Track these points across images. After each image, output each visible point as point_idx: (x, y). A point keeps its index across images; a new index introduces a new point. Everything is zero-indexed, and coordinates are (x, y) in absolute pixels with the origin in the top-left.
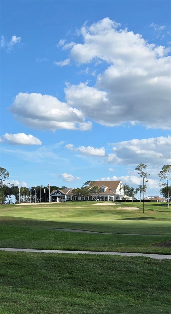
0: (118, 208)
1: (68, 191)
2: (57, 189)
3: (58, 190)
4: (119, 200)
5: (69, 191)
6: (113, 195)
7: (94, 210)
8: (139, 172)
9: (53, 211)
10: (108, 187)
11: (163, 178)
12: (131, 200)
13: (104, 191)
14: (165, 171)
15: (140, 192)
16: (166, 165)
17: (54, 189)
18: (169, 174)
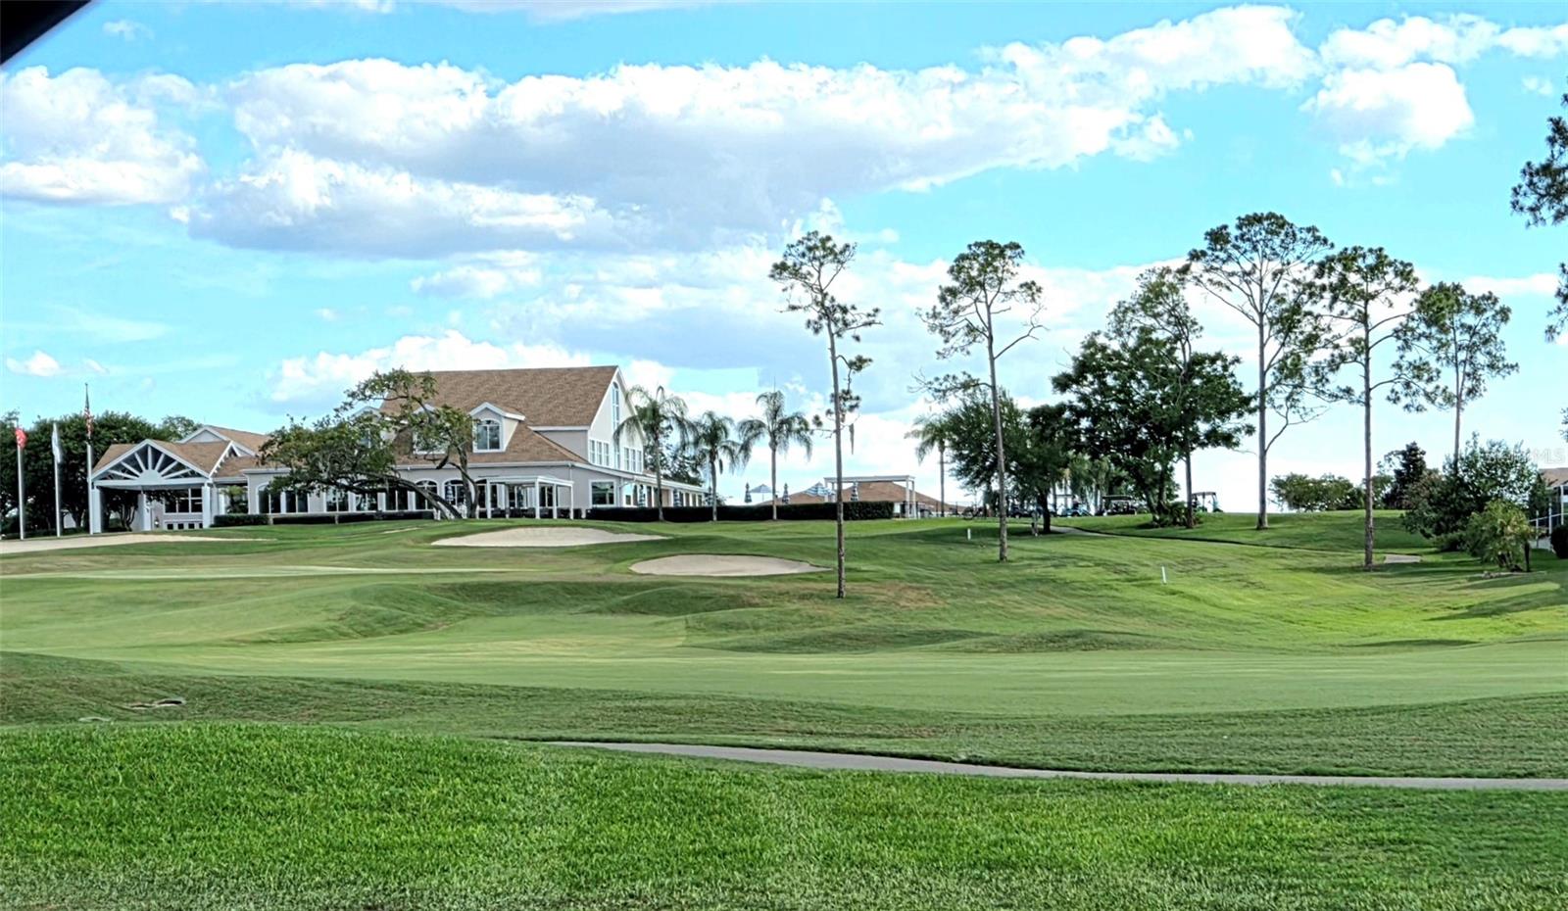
0: (634, 568)
1: (226, 452)
2: (137, 439)
3: (148, 441)
4: (608, 506)
5: (232, 452)
7: (463, 587)
8: (800, 294)
9: (150, 597)
10: (522, 418)
11: (959, 340)
12: (704, 509)
13: (495, 445)
14: (971, 285)
15: (774, 445)
16: (978, 245)
17: (120, 440)
18: (1005, 306)
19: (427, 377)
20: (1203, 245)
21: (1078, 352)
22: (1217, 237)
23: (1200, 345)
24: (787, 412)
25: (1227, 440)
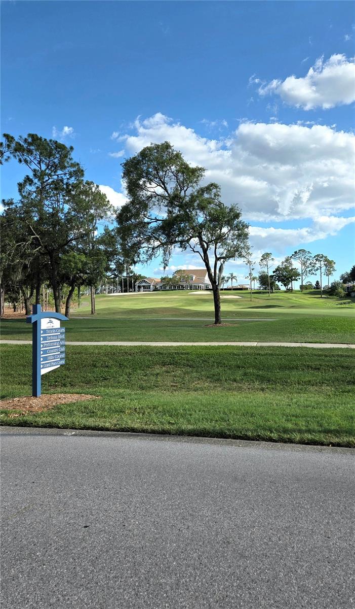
1: (154, 281)
2: (142, 279)
3: (144, 279)
4: (208, 288)
6: (203, 283)
10: (195, 276)
11: (263, 266)
13: (193, 280)
14: (265, 258)
15: (232, 280)
16: (266, 253)
18: (269, 261)
19: (184, 270)
20: (294, 254)
21: (276, 267)
22: (296, 252)
23: (293, 267)
24: (234, 276)
25: (297, 280)
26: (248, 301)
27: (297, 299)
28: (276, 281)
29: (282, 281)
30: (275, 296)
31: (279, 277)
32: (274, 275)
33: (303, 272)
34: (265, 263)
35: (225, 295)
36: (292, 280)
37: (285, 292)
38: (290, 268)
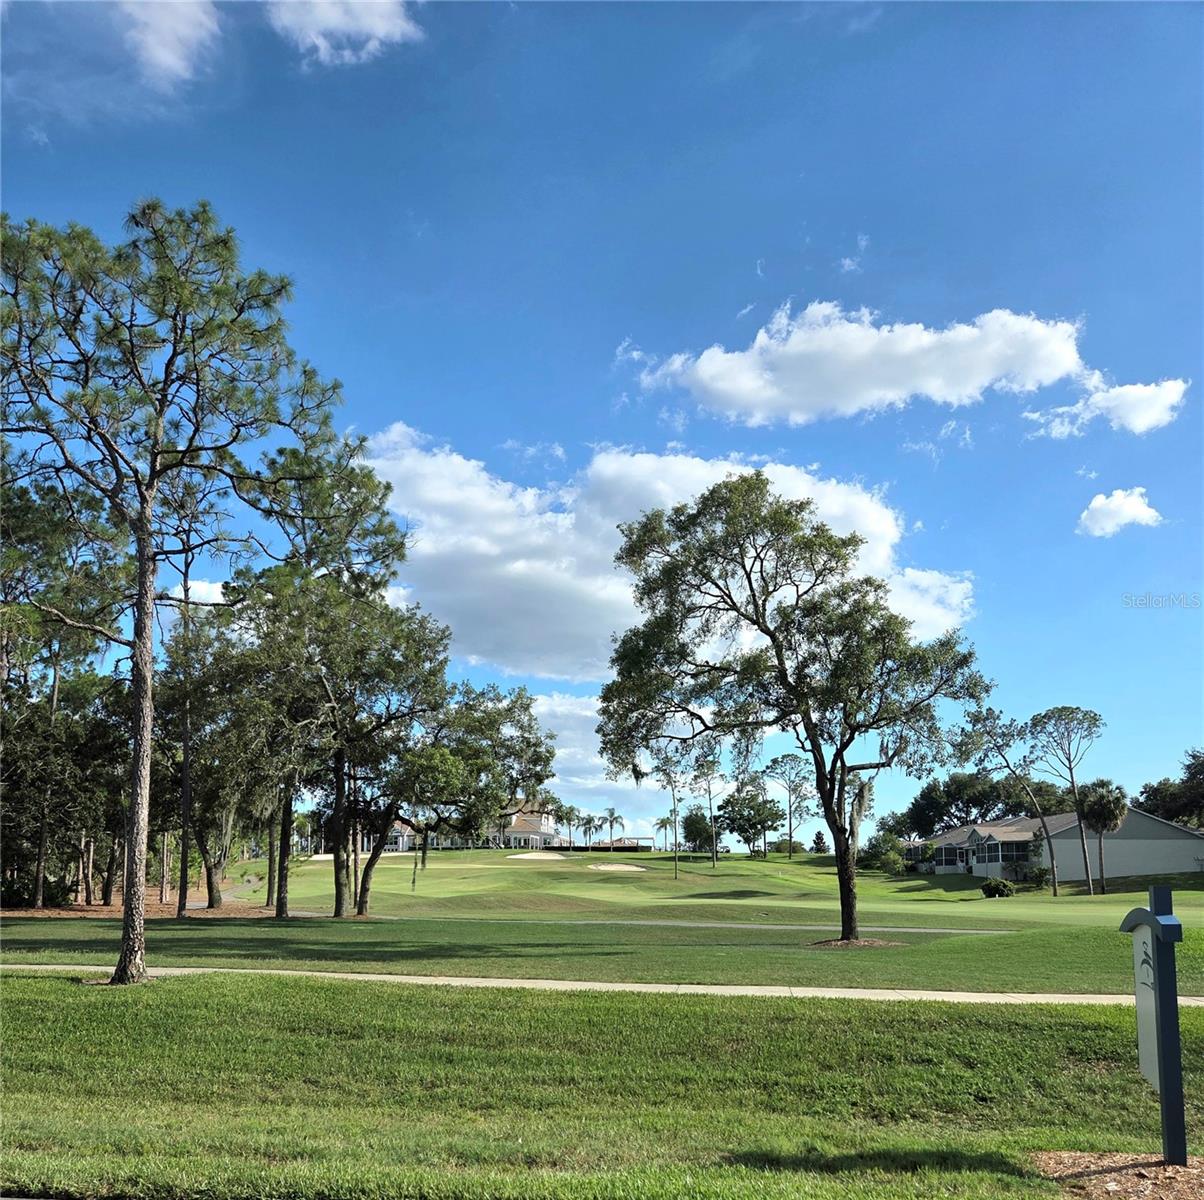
0: (582, 868)
6: (536, 833)
14: (704, 774)
15: (611, 826)
21: (727, 797)
22: (775, 761)
23: (769, 797)
25: (777, 829)
26: (670, 879)
27: (787, 877)
28: (724, 829)
29: (741, 830)
30: (728, 867)
31: (733, 821)
32: (720, 817)
33: (793, 809)
34: (704, 785)
35: (603, 863)
36: (765, 829)
37: (748, 858)
38: (760, 799)
